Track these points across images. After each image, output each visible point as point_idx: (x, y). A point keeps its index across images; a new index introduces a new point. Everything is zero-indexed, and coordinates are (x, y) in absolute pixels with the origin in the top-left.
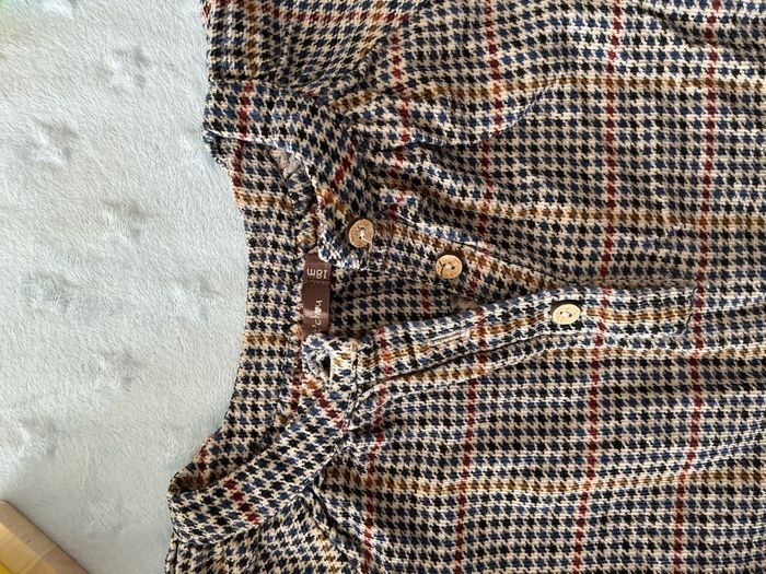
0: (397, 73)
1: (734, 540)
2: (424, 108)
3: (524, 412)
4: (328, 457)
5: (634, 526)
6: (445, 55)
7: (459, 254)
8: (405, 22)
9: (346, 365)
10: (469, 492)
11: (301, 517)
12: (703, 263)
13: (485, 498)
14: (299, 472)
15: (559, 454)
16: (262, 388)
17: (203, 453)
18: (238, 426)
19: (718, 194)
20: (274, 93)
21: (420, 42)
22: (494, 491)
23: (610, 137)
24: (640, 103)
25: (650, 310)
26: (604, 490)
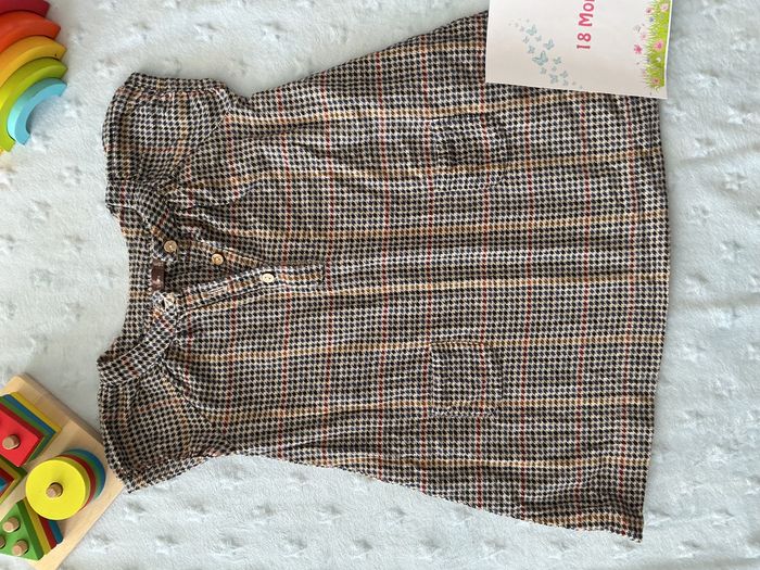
0: (188, 176)
1: (352, 376)
2: (199, 191)
3: (258, 323)
4: (167, 345)
5: (309, 372)
6: (210, 166)
7: (221, 254)
8: (192, 152)
9: (171, 304)
10: (234, 359)
11: (157, 373)
12: (329, 253)
13: (242, 362)
14: (154, 352)
15: (272, 341)
16: (137, 316)
17: (113, 346)
18: (128, 334)
19: (337, 223)
20: (135, 185)
21: (198, 162)
22: (245, 359)
23: (289, 199)
24: (301, 183)
25: (304, 275)
26: (293, 355)
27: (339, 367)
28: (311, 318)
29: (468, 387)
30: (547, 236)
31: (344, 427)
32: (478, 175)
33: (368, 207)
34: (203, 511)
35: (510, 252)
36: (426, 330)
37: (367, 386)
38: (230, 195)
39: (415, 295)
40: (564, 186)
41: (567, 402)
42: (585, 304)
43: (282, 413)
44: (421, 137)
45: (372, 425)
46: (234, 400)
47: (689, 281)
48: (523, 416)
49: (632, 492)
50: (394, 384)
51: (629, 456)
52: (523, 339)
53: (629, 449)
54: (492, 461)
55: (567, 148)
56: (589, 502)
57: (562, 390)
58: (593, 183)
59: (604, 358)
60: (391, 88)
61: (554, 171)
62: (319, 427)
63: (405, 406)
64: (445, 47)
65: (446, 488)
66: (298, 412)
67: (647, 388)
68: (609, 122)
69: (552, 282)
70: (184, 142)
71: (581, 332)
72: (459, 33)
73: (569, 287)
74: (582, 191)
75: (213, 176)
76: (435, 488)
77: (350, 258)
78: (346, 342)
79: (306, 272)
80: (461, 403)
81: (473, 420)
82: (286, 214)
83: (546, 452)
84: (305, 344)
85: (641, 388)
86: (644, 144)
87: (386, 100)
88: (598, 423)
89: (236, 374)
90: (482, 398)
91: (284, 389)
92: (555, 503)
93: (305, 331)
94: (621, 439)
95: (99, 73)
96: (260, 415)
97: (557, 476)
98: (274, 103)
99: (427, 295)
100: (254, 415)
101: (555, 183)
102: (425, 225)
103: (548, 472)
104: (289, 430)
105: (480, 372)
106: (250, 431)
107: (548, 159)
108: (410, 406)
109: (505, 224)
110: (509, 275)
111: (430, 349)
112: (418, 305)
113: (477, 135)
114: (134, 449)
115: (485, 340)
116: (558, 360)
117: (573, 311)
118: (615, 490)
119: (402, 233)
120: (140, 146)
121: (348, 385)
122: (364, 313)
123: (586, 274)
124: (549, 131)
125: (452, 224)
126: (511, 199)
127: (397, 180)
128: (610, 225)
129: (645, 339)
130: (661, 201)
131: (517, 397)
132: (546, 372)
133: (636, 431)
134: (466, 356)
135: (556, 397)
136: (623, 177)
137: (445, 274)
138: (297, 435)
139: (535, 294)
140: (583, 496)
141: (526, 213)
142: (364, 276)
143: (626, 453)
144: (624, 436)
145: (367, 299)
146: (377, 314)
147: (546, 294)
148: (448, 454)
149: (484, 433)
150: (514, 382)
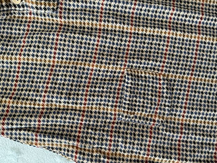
3: (5, 35)
26: (26, 61)
27: (58, 75)
28: (43, 36)
29: (147, 103)
30: (213, 10)
31: (55, 119)
35: (189, 14)
36: (124, 59)
37: (77, 92)
39: (121, 34)
41: (212, 123)
43: (9, 102)
45: (76, 121)
48: (182, 129)
50: (96, 94)
52: (190, 76)
54: (157, 158)
57: (210, 115)
62: (36, 117)
63: (102, 111)
66: (22, 103)
69: (213, 40)
78: (67, 59)
80: (141, 114)
81: (147, 128)
83: (194, 156)
84: (35, 53)
90: (156, 113)
91: (16, 85)
93: (37, 44)
99: (129, 35)
104: (12, 115)
105: (158, 94)
108: (105, 111)
110: (186, 30)
111: (126, 72)
112: (122, 40)
115: (164, 73)
116: (210, 94)
121: (63, 89)
122: (82, 39)
131: (179, 116)
132: (201, 101)
134: (149, 82)
137: (143, 22)
138: (17, 120)
139: (201, 46)
142: (87, 12)
145: (86, 30)
146: (92, 42)
147: (208, 47)
148: (127, 149)
149: (154, 138)
150: (179, 105)
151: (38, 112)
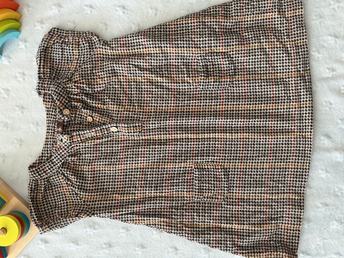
0: (77, 78)
1: (154, 179)
2: (82, 85)
3: (109, 151)
4: (63, 161)
6: (88, 74)
7: (92, 116)
8: (80, 66)
9: (65, 140)
10: (96, 169)
11: (57, 174)
12: (145, 118)
13: (100, 171)
14: (57, 164)
15: (115, 160)
16: (49, 146)
17: (36, 161)
18: (44, 155)
19: (149, 103)
20: (51, 82)
21: (82, 71)
22: (101, 169)
23: (126, 91)
24: (132, 83)
25: (132, 128)
26: (125, 168)
27: (147, 175)
28: (135, 150)
29: (211, 187)
30: (252, 113)
31: (149, 205)
32: (219, 82)
33: (165, 96)
34: (77, 244)
35: (234, 120)
36: (191, 158)
37: (161, 185)
38: (97, 88)
39: (187, 140)
40: (262, 89)
41: (261, 196)
42: (271, 147)
43: (118, 197)
44: (192, 62)
45: (163, 205)
46: (95, 189)
47: (322, 138)
48: (238, 202)
49: (292, 243)
50: (175, 184)
51: (291, 224)
52: (240, 164)
53: (291, 221)
54: (222, 225)
55: (263, 70)
56: (271, 247)
57: (259, 190)
58: (276, 88)
59: (280, 175)
60: (178, 38)
61: (257, 81)
62: (137, 204)
63: (180, 195)
64: (205, 19)
65: (199, 237)
66: (126, 197)
67: (301, 190)
68: (284, 58)
69: (254, 136)
70: (76, 61)
71: (268, 161)
72: (212, 13)
73: (263, 139)
74: (270, 91)
75: (89, 78)
76: (194, 237)
77: (155, 121)
78: (152, 162)
79: (133, 126)
80: (208, 195)
81: (214, 204)
82: (125, 98)
83: (249, 221)
84: (131, 162)
85: (298, 190)
86: (301, 69)
87: (175, 44)
88: (276, 207)
89: (96, 177)
90: (219, 193)
91: (120, 185)
92: (253, 247)
93: (131, 156)
94: (287, 216)
95: (37, 28)
96: (107, 197)
97: (255, 233)
98: (120, 44)
99: (192, 140)
100: (105, 198)
101: (257, 87)
102: (192, 106)
103: (250, 231)
104: (121, 205)
105: (218, 179)
106: (102, 205)
107: (254, 75)
108: (183, 195)
109: (232, 106)
110: (233, 131)
111: (193, 167)
112: (188, 145)
113: (219, 63)
114: (44, 212)
115: (220, 164)
116: (257, 175)
117: (265, 150)
118: (284, 241)
119: (181, 109)
120: (55, 63)
121: (152, 184)
122: (161, 148)
123: (271, 133)
124: (255, 62)
125: (206, 105)
126: (235, 94)
127: (179, 83)
128: (284, 109)
129: (300, 166)
130: (309, 97)
131: (236, 193)
132: (250, 181)
133: (295, 212)
134: (211, 171)
135: (255, 193)
136: (291, 85)
137: (202, 130)
138: (125, 208)
139: (246, 141)
140: (267, 244)
141: (242, 101)
142: (162, 130)
143: (290, 222)
144: (289, 214)
145: (163, 141)
146: (167, 149)
147: (251, 141)
148: (201, 220)
149: (219, 210)
150: (235, 185)
151: (137, 201)
